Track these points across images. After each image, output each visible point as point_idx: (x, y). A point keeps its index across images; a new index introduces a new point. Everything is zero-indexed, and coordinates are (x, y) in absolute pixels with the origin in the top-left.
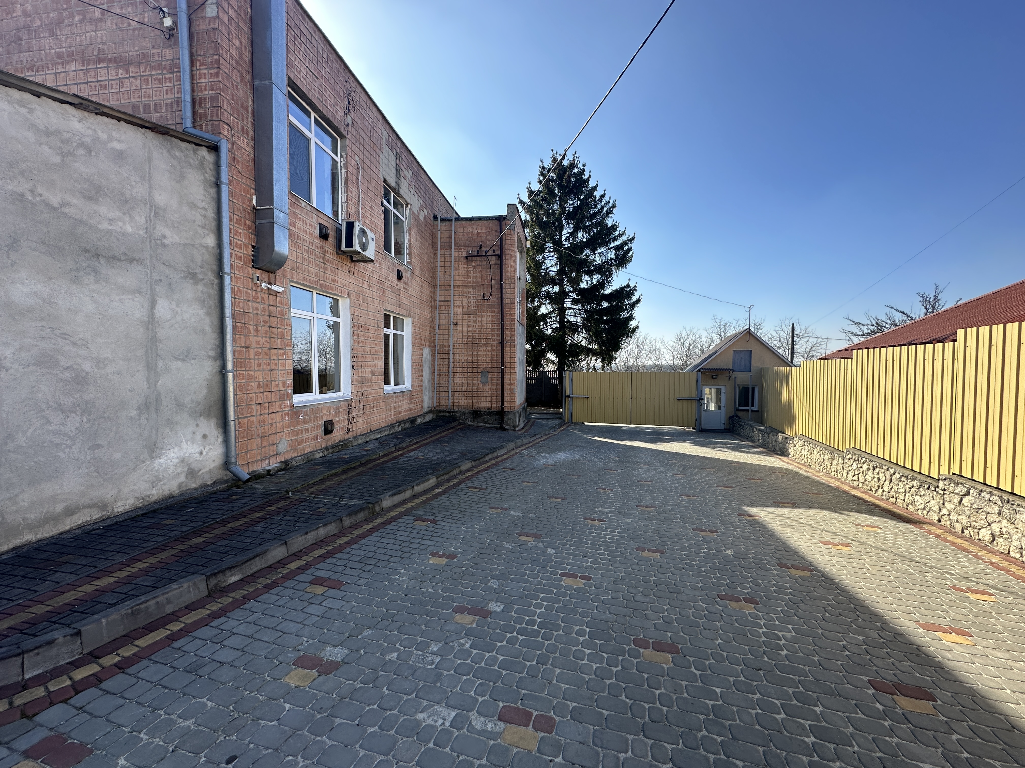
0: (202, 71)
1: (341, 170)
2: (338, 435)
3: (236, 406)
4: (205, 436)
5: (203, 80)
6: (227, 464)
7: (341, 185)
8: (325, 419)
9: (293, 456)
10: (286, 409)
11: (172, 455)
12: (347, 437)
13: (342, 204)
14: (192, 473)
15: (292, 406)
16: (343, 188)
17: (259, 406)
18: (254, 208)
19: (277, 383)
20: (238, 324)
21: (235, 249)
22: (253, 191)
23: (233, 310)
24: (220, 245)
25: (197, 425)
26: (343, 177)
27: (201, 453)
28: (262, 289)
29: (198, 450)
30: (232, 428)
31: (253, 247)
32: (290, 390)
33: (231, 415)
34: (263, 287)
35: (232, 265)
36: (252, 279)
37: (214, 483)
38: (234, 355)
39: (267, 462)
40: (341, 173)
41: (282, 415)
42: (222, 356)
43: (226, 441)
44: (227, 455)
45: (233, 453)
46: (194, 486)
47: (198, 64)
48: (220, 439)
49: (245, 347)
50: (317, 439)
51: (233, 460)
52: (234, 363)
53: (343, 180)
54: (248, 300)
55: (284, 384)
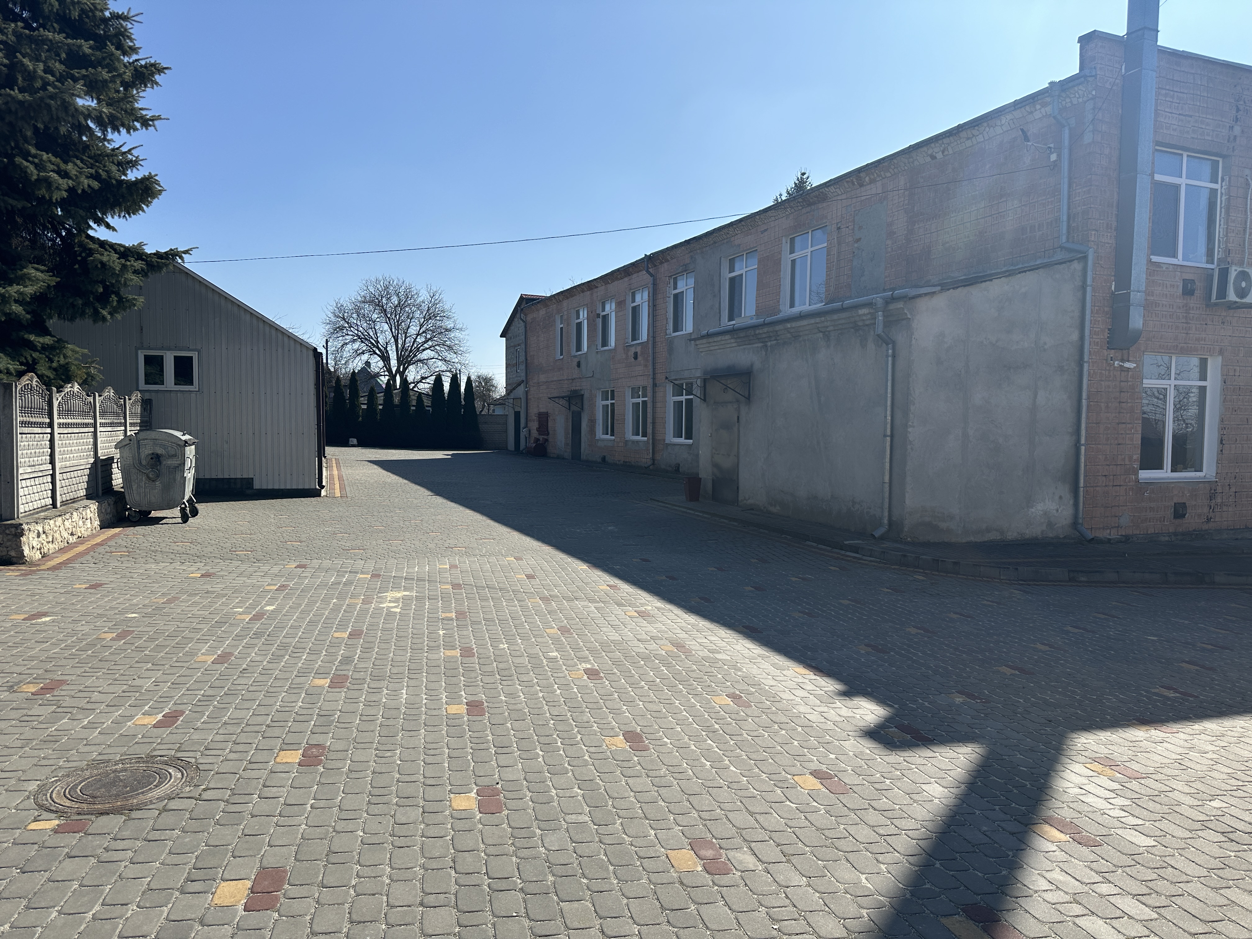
0: (1078, 191)
1: (1221, 197)
2: (1192, 521)
3: (1085, 476)
4: (1061, 497)
5: (1077, 198)
6: (1075, 524)
7: (1220, 216)
8: (1176, 500)
9: (1135, 533)
10: (1131, 484)
11: (1039, 508)
12: (1205, 527)
13: (1219, 240)
14: (1050, 525)
15: (1137, 481)
16: (1222, 220)
17: (1104, 478)
18: (1113, 293)
19: (1123, 456)
20: (1092, 403)
21: (1094, 337)
22: (1113, 278)
23: (1089, 391)
24: (1082, 338)
25: (1056, 488)
26: (1223, 205)
27: (1057, 511)
28: (1115, 367)
29: (1055, 508)
30: (1081, 494)
31: (1109, 329)
32: (1136, 465)
33: (1082, 484)
34: (1116, 365)
35: (1090, 351)
36: (1106, 360)
37: (1065, 537)
38: (1087, 431)
39: (1108, 531)
40: (1221, 201)
41: (1126, 489)
42: (1077, 432)
43: (1076, 505)
44: (1076, 516)
45: (1081, 515)
46: (1051, 535)
47: (1074, 185)
48: (1071, 502)
49: (1097, 423)
50: (1164, 521)
51: (1080, 521)
52: (1086, 437)
53: (1223, 210)
54: (1102, 381)
55: (1130, 458)
